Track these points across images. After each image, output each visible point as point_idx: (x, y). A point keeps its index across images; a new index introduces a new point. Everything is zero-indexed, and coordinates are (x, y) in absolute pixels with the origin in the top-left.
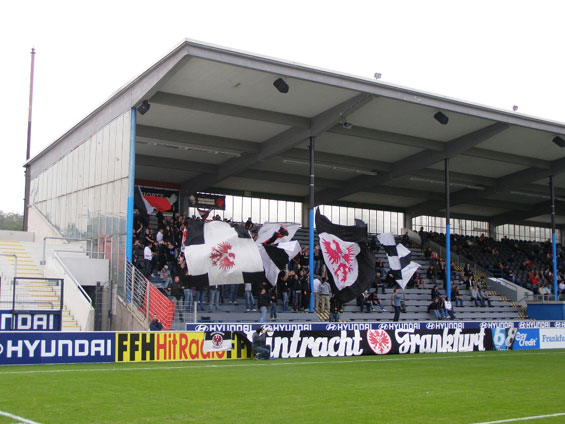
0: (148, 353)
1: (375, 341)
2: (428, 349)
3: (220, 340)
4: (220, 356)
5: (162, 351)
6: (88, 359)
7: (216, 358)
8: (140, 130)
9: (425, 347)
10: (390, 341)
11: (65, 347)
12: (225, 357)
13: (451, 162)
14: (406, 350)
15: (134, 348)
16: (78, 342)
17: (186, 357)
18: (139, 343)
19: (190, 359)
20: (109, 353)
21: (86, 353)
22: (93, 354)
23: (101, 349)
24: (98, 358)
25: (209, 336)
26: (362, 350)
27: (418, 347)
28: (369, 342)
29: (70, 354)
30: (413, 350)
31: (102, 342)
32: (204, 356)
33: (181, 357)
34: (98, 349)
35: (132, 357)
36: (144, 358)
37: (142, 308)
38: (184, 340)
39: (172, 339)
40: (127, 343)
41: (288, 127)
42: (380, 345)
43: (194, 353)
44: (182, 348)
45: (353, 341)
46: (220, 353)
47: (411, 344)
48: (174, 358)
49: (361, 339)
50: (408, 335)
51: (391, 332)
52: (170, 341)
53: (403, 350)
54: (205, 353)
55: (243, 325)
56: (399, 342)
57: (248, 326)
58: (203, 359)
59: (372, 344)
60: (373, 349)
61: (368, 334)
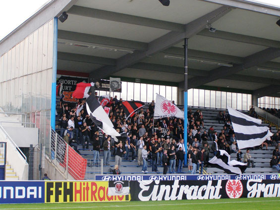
0: (68, 196)
1: (231, 189)
2: (270, 195)
3: (120, 187)
4: (121, 199)
5: (78, 195)
6: (25, 200)
7: (118, 200)
8: (61, 34)
9: (268, 193)
10: (242, 189)
11: (8, 192)
12: (124, 200)
14: (253, 195)
15: (58, 193)
16: (17, 188)
17: (96, 200)
18: (62, 189)
19: (98, 201)
20: (40, 196)
21: (23, 196)
22: (28, 197)
23: (35, 193)
24: (32, 200)
25: (112, 184)
26: (220, 196)
27: (262, 194)
28: (227, 189)
29: (12, 197)
30: (258, 195)
31: (35, 188)
32: (109, 199)
33: (92, 200)
34: (32, 193)
35: (57, 200)
36: (65, 200)
37: (63, 163)
38: (94, 188)
39: (85, 186)
40: (53, 189)
42: (234, 192)
43: (102, 196)
44: (93, 193)
45: (216, 189)
46: (121, 196)
47: (257, 191)
48: (87, 200)
49: (221, 187)
50: (256, 184)
51: (244, 182)
52: (84, 188)
53: (251, 195)
54: (110, 196)
55: (136, 176)
56: (249, 190)
57: (140, 177)
58: (108, 201)
59: (229, 191)
60: (228, 195)
61: (227, 183)
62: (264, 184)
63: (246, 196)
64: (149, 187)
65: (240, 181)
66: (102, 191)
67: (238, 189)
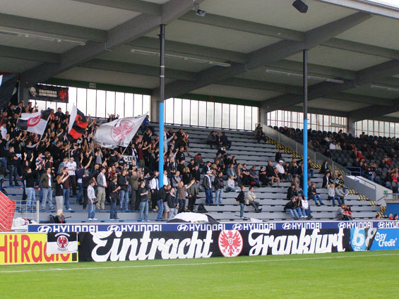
1: (226, 244)
2: (281, 252)
3: (65, 242)
4: (65, 259)
5: (2, 253)
7: (61, 261)
9: (278, 249)
10: (241, 243)
12: (70, 260)
13: (309, 53)
14: (257, 253)
17: (28, 260)
19: (32, 262)
25: (52, 237)
26: (211, 253)
27: (270, 250)
28: (220, 244)
30: (265, 252)
32: (48, 259)
33: (23, 261)
38: (26, 242)
39: (13, 241)
41: (139, 13)
42: (231, 247)
43: (37, 255)
44: (24, 251)
45: (204, 243)
46: (65, 255)
47: (263, 246)
48: (16, 261)
49: (212, 241)
50: (262, 235)
51: (245, 234)
52: (11, 243)
53: (254, 252)
54: (49, 255)
55: (89, 226)
56: (251, 244)
57: (94, 227)
58: (47, 262)
59: (223, 246)
60: (222, 252)
61: (221, 236)
62: (272, 237)
63: (247, 254)
64: (106, 241)
65: (238, 232)
66: (37, 248)
67: (236, 243)
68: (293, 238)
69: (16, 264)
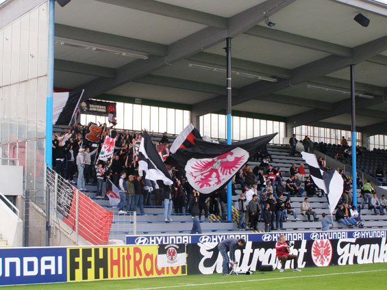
0: (101, 270)
1: (318, 253)
2: (366, 261)
3: (174, 254)
4: (175, 271)
5: (115, 267)
6: (38, 279)
7: (171, 274)
9: (362, 258)
10: (331, 252)
11: (13, 265)
12: (179, 273)
14: (344, 263)
15: (87, 265)
16: (26, 260)
17: (141, 274)
18: (91, 259)
19: (144, 276)
20: (60, 272)
21: (35, 273)
22: (43, 273)
23: (52, 267)
24: (48, 278)
25: (162, 249)
26: (305, 263)
27: (355, 258)
28: (313, 253)
29: (18, 274)
30: (351, 262)
31: (52, 259)
32: (159, 273)
33: (135, 275)
34: (48, 267)
35: (85, 276)
36: (97, 276)
37: (66, 219)
38: (138, 254)
39: (125, 254)
40: (79, 260)
42: (322, 257)
43: (148, 269)
44: (137, 264)
45: (299, 253)
46: (175, 268)
47: (349, 255)
48: (129, 275)
49: (306, 251)
50: (348, 245)
51: (334, 242)
52: (123, 256)
53: (341, 262)
54: (160, 268)
55: (182, 236)
56: (339, 253)
57: (187, 237)
58: (158, 276)
59: (315, 255)
60: (314, 261)
61: (313, 245)
62: (358, 245)
63: (337, 264)
64: (212, 252)
65: (329, 242)
66: (148, 260)
67: (326, 252)
68: (375, 247)
69: (130, 278)
